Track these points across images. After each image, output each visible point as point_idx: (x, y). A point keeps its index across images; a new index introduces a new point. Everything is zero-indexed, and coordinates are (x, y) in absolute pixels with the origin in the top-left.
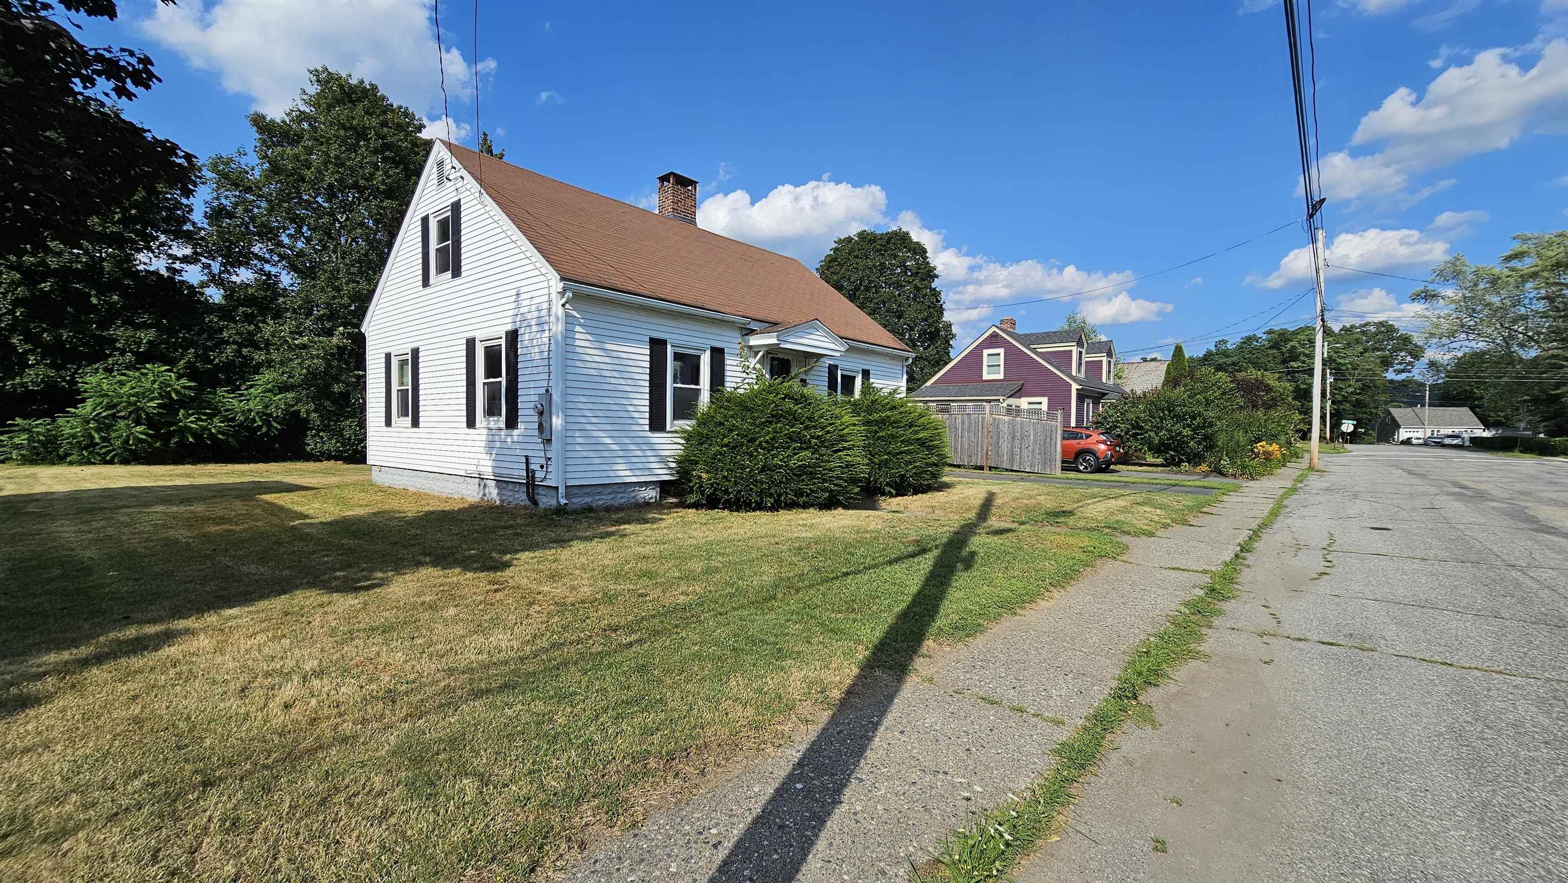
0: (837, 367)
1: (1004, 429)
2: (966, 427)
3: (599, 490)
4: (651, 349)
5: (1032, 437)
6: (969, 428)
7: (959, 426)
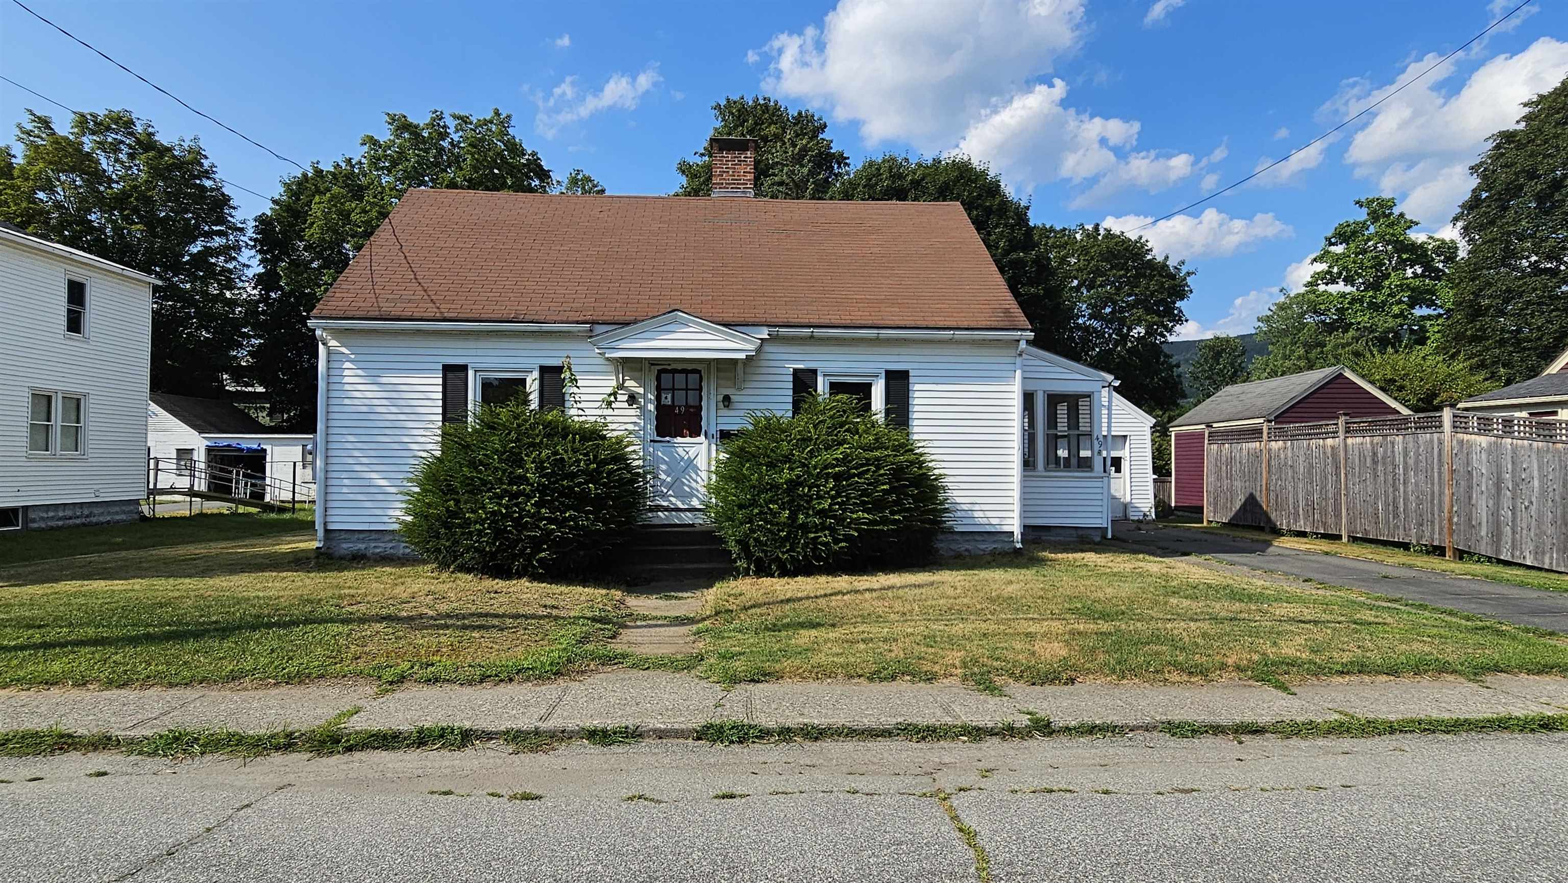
0: (814, 372)
1: (1481, 465)
2: (1411, 462)
3: (374, 536)
4: (445, 378)
5: (1536, 483)
6: (1417, 462)
7: (1399, 459)
